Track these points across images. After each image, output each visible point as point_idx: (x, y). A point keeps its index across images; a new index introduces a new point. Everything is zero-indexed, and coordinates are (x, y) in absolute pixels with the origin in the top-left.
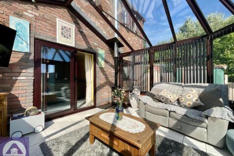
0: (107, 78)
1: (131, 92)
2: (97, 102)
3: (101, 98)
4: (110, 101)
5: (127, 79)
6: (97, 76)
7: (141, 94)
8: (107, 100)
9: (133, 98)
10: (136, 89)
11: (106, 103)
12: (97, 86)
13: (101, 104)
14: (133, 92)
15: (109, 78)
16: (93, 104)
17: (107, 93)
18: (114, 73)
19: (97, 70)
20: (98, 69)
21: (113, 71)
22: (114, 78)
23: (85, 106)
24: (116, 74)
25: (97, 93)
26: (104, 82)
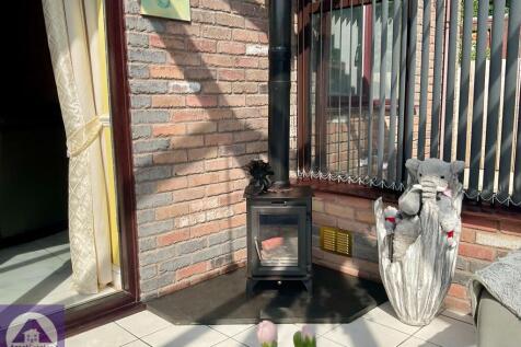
0: (210, 95)
1: (392, 196)
2: (145, 273)
3: (172, 241)
4: (241, 257)
5: (359, 101)
6: (134, 83)
7: (465, 217)
8: (220, 250)
9: (411, 253)
10: (431, 183)
11: (207, 269)
12: (138, 158)
13: (178, 281)
14: (408, 200)
15: (232, 100)
16: (118, 286)
17: (214, 202)
18: (265, 62)
19: (130, 36)
20: (138, 33)
21: (258, 49)
22: (264, 98)
23: (64, 294)
24: (279, 64)
25: (144, 207)
26: (192, 127)
